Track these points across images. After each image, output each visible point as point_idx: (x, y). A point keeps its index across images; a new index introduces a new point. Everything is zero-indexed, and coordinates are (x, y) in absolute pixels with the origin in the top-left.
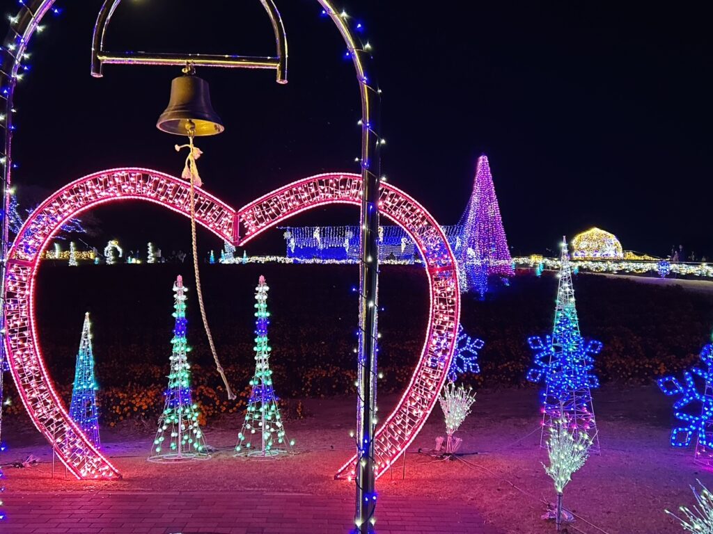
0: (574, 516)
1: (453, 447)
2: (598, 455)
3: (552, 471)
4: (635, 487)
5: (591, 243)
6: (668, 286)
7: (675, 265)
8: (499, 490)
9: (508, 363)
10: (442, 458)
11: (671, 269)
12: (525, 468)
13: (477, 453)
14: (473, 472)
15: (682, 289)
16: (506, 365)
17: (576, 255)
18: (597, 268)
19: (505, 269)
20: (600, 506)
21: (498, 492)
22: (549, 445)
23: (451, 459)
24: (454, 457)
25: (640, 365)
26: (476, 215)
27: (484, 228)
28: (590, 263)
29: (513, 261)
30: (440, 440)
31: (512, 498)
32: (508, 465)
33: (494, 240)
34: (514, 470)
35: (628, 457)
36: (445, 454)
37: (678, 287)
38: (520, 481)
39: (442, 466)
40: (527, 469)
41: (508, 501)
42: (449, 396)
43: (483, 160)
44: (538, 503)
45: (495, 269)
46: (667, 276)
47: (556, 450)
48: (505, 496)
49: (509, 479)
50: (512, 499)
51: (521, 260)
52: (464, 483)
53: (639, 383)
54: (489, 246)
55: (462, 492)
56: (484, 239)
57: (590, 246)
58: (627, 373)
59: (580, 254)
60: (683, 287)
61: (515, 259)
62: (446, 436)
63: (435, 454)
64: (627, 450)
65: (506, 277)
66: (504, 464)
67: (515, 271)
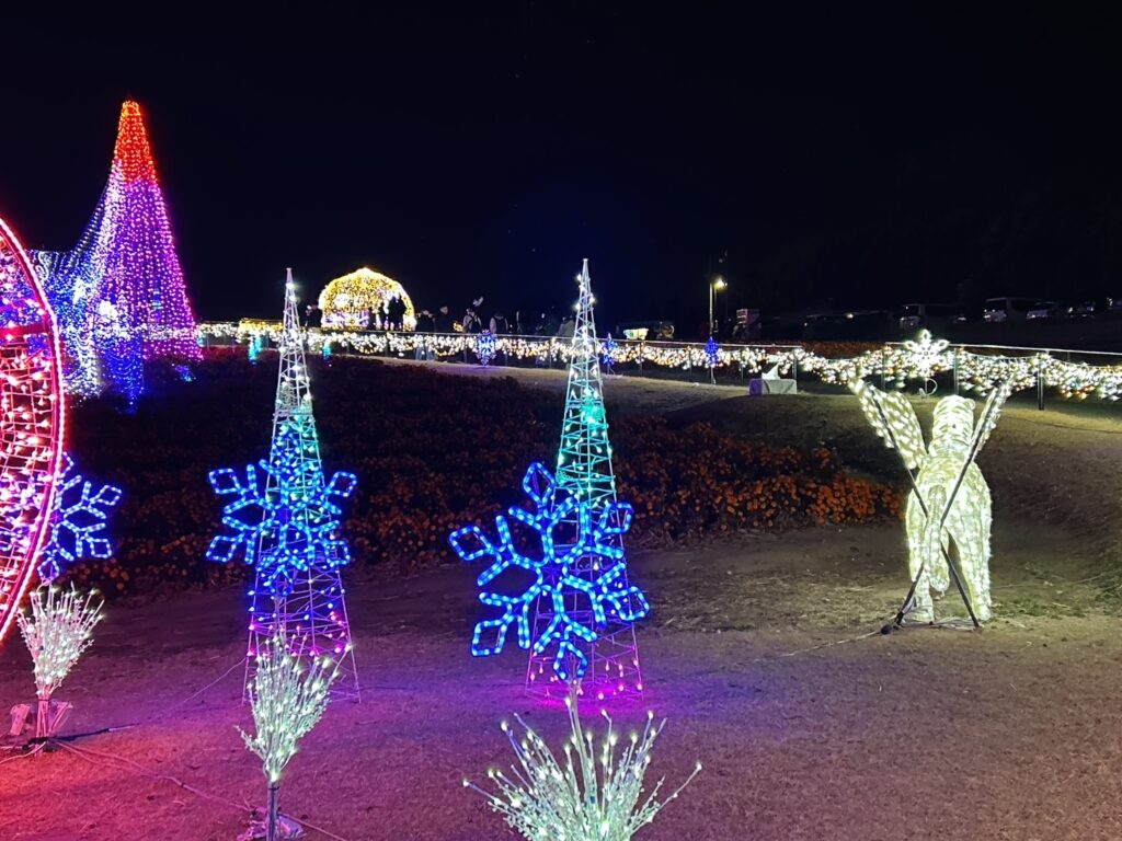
0: (303, 826)
1: (51, 722)
2: (357, 702)
3: (260, 741)
4: (420, 754)
5: (356, 298)
6: (493, 379)
7: (505, 341)
8: (150, 798)
9: (183, 538)
10: (26, 749)
11: (498, 347)
12: (209, 746)
13: (106, 730)
14: (95, 770)
15: (517, 383)
16: (178, 542)
17: (329, 321)
18: (366, 347)
19: (182, 346)
20: (355, 799)
21: (148, 802)
22: (254, 689)
23: (47, 750)
24: (53, 744)
25: (438, 525)
26: (117, 230)
27: (136, 258)
28: (354, 335)
29: (200, 332)
30: (20, 711)
31: (179, 811)
32: (173, 745)
33: (157, 286)
34: (186, 754)
35: (412, 698)
36: (34, 741)
37: (510, 382)
38: (197, 774)
39: (25, 766)
40: (213, 749)
41: (169, 818)
42: (43, 614)
43: (130, 111)
44: (233, 812)
45: (161, 347)
46: (491, 362)
47: (268, 698)
48: (164, 808)
49: (173, 774)
50: (178, 813)
51: (217, 330)
52: (76, 795)
53: (438, 560)
54: (148, 298)
55: (71, 814)
56: (136, 282)
57: (355, 304)
58: (415, 543)
59: (334, 317)
60: (519, 381)
61: (203, 326)
62: (34, 700)
63: (12, 743)
64: (410, 686)
65: (184, 363)
66: (166, 744)
67: (204, 350)
